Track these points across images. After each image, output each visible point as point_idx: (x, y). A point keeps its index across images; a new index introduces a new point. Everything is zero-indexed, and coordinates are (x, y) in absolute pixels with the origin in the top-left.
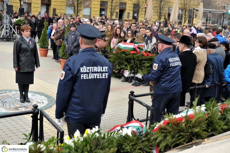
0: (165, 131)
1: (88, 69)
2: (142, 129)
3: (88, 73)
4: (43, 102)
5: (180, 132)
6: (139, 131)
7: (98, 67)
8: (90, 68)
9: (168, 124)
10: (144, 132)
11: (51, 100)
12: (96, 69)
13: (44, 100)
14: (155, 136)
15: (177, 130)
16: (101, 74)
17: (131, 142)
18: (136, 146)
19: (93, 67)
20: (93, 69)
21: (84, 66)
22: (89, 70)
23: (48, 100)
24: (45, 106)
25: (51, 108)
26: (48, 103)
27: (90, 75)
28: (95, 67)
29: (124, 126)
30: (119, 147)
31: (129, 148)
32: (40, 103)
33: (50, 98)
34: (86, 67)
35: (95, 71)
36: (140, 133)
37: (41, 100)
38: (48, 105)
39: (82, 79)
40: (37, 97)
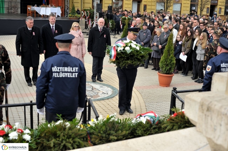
0: (173, 122)
1: (58, 69)
2: (156, 118)
3: (59, 72)
4: (108, 93)
5: (186, 124)
6: (153, 120)
7: (68, 68)
8: (61, 68)
9: (177, 115)
10: (156, 121)
11: (115, 91)
12: (66, 69)
13: (109, 91)
14: (165, 125)
15: (184, 121)
16: (71, 74)
17: (143, 128)
18: (147, 131)
19: (64, 68)
20: (64, 69)
21: (55, 67)
22: (60, 69)
23: (113, 92)
24: (108, 97)
25: (113, 99)
26: (112, 94)
27: (60, 74)
28: (65, 68)
29: (142, 116)
30: (134, 132)
31: (140, 133)
32: (105, 94)
33: (115, 89)
34: (57, 67)
35: (65, 71)
36: (154, 121)
37: (106, 92)
38: (111, 95)
39: (53, 77)
40: (104, 88)
